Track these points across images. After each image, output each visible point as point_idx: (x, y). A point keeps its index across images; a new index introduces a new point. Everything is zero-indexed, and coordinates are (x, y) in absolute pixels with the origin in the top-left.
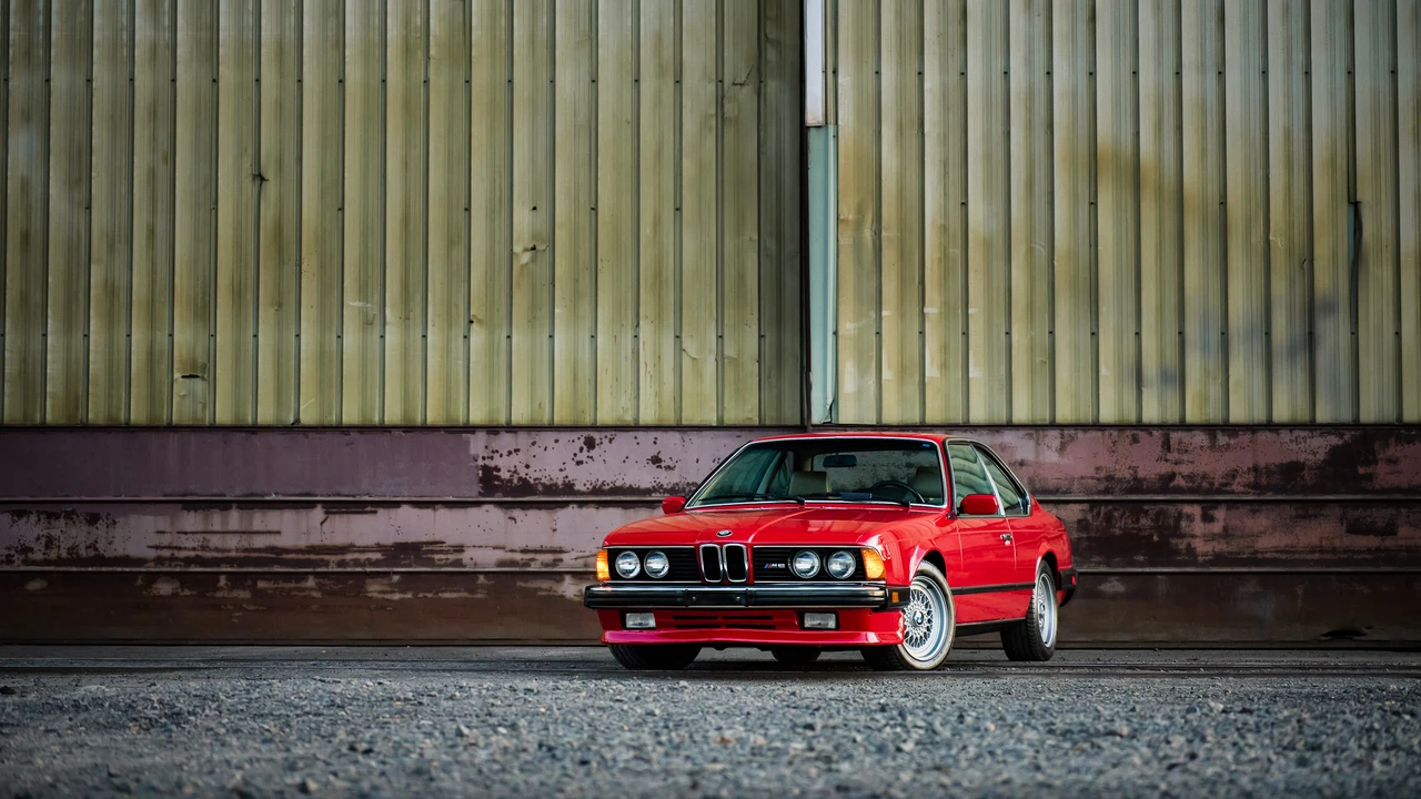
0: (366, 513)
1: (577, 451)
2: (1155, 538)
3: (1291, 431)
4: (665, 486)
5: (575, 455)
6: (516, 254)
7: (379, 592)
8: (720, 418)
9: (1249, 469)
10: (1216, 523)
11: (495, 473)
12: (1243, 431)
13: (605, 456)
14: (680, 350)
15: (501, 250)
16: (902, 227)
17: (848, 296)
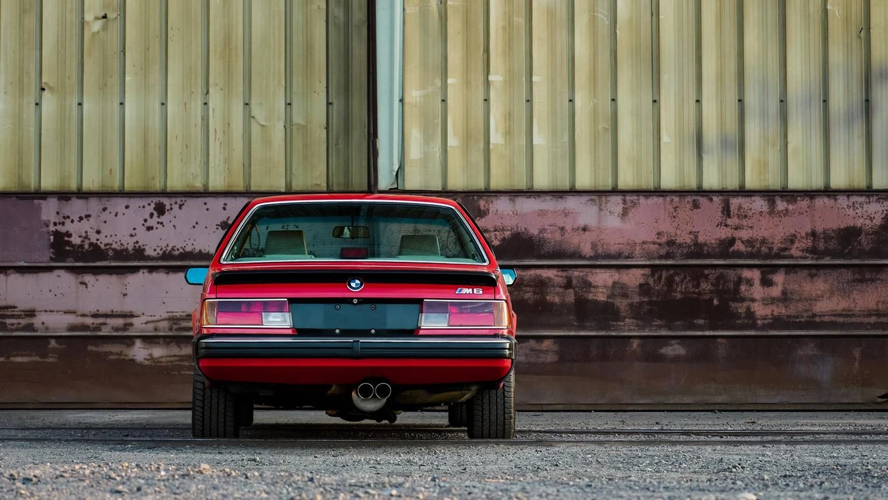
1: (147, 217)
2: (715, 302)
3: (848, 196)
5: (146, 220)
6: (88, 23)
8: (288, 184)
9: (807, 234)
10: (774, 288)
11: (66, 239)
12: (801, 196)
13: (174, 222)
14: (249, 117)
15: (73, 18)
17: (414, 64)
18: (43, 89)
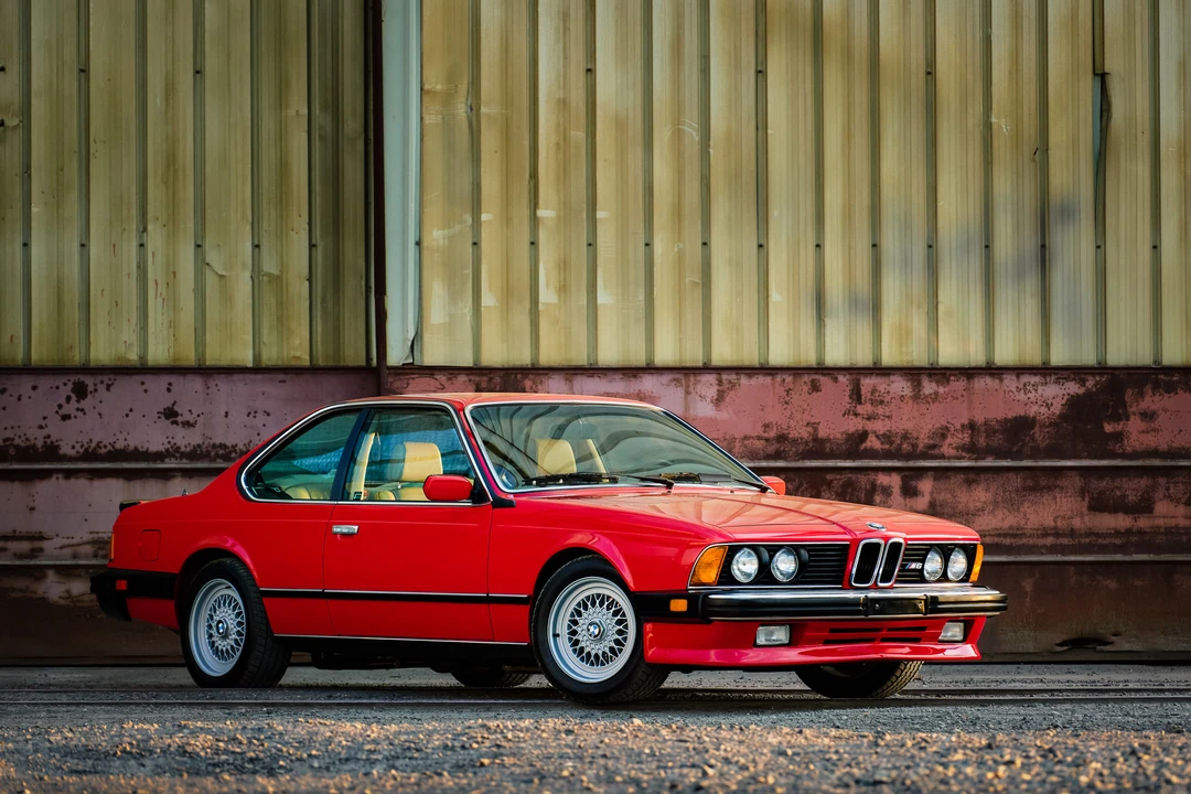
1: (62, 401)
3: (1018, 377)
4: (183, 449)
5: (60, 406)
8: (257, 357)
9: (963, 426)
10: (920, 499)
12: (955, 375)
13: (101, 408)
14: (201, 264)
16: (507, 100)
17: (435, 192)
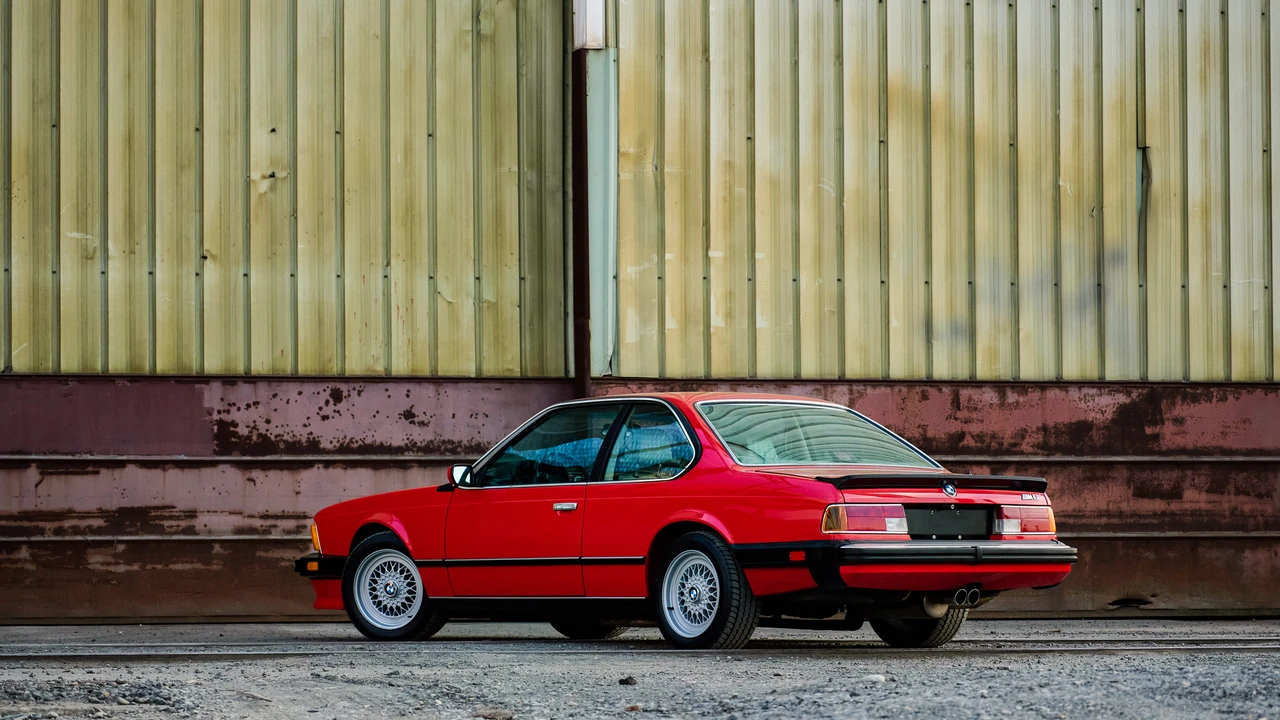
0: (87, 473)
1: (322, 404)
3: (1080, 388)
4: (419, 444)
5: (320, 409)
6: (254, 182)
7: (102, 564)
8: (479, 369)
9: (1038, 428)
11: (232, 429)
12: (1032, 388)
13: (354, 410)
14: (435, 292)
15: (237, 177)
16: (686, 162)
17: (629, 237)
18: (205, 258)
